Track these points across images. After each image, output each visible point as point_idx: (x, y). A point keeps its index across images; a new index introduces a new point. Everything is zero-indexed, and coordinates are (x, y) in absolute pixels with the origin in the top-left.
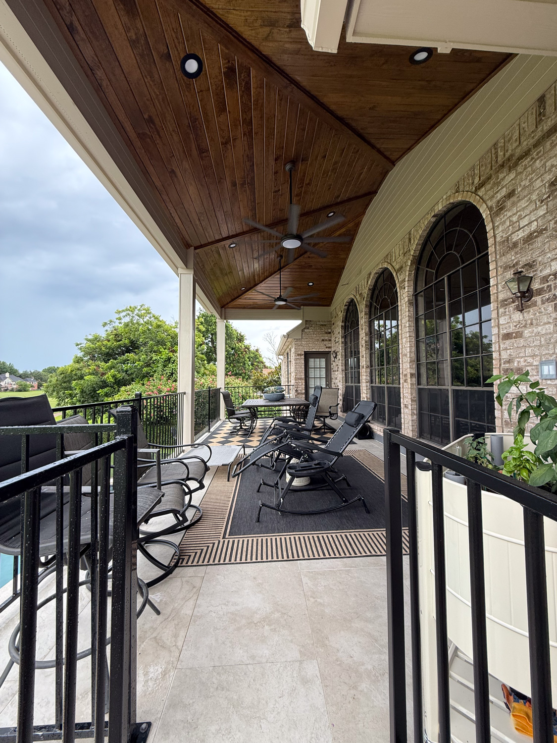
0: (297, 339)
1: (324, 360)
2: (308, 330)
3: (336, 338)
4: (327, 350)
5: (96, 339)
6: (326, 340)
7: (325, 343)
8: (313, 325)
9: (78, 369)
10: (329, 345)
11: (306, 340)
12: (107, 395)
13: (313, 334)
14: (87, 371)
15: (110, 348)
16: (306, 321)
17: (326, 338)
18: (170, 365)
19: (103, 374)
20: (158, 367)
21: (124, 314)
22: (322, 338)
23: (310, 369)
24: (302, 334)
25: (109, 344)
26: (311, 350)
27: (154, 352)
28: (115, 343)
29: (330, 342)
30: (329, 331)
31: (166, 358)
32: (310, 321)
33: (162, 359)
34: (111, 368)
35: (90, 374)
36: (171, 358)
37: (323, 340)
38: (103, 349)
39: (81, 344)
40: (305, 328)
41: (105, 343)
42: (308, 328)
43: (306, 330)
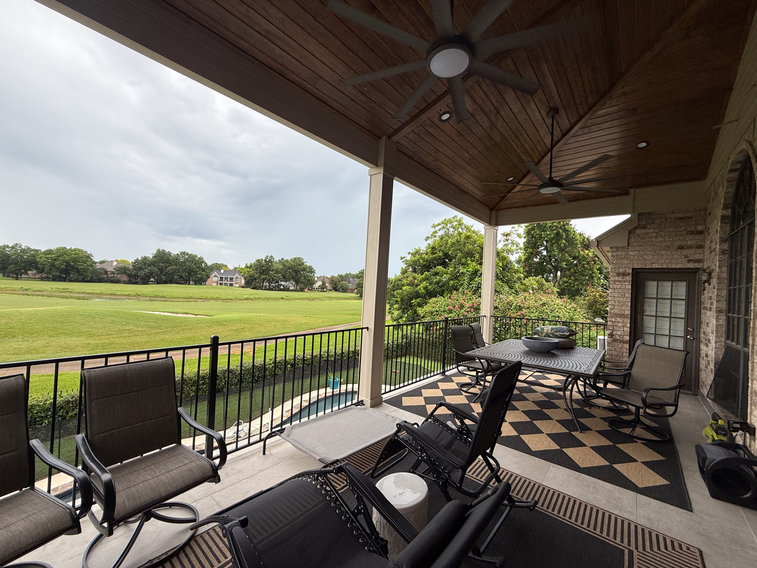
0: (617, 248)
1: (685, 283)
2: (643, 231)
3: (711, 242)
4: (691, 265)
5: (417, 252)
6: (690, 247)
7: (685, 252)
8: (657, 221)
9: (400, 280)
10: (698, 257)
11: (638, 248)
12: (420, 305)
13: (656, 237)
14: (406, 282)
15: (427, 261)
16: (639, 215)
17: (689, 243)
18: (476, 279)
19: (417, 285)
20: (464, 280)
21: (440, 227)
22: (679, 243)
23: (647, 300)
24: (629, 237)
25: (426, 257)
26: (648, 267)
27: (463, 264)
28: (431, 256)
29: (699, 251)
30: (700, 228)
31: (473, 271)
32: (650, 214)
33: (469, 272)
34: (424, 280)
35: (408, 285)
36: (478, 270)
37: (681, 248)
38: (421, 261)
39: (404, 258)
40: (636, 228)
41: (424, 256)
42: (644, 227)
43: (638, 231)
